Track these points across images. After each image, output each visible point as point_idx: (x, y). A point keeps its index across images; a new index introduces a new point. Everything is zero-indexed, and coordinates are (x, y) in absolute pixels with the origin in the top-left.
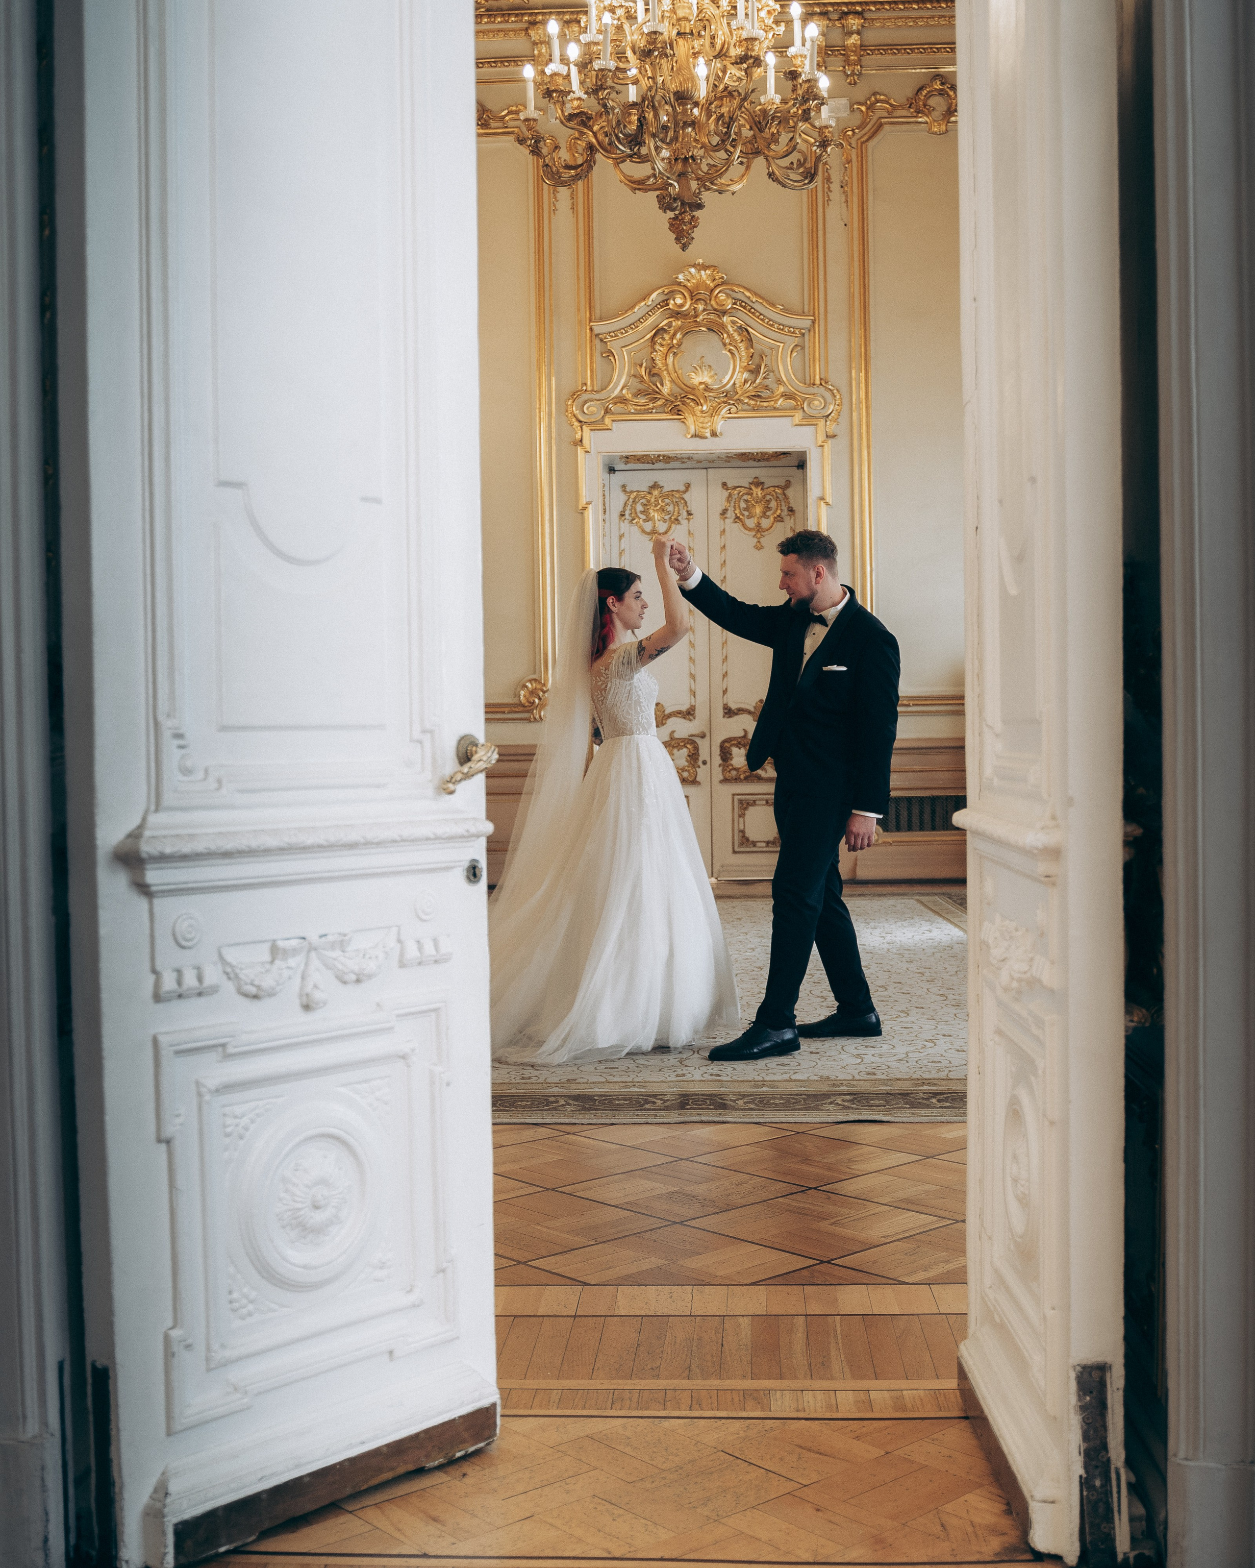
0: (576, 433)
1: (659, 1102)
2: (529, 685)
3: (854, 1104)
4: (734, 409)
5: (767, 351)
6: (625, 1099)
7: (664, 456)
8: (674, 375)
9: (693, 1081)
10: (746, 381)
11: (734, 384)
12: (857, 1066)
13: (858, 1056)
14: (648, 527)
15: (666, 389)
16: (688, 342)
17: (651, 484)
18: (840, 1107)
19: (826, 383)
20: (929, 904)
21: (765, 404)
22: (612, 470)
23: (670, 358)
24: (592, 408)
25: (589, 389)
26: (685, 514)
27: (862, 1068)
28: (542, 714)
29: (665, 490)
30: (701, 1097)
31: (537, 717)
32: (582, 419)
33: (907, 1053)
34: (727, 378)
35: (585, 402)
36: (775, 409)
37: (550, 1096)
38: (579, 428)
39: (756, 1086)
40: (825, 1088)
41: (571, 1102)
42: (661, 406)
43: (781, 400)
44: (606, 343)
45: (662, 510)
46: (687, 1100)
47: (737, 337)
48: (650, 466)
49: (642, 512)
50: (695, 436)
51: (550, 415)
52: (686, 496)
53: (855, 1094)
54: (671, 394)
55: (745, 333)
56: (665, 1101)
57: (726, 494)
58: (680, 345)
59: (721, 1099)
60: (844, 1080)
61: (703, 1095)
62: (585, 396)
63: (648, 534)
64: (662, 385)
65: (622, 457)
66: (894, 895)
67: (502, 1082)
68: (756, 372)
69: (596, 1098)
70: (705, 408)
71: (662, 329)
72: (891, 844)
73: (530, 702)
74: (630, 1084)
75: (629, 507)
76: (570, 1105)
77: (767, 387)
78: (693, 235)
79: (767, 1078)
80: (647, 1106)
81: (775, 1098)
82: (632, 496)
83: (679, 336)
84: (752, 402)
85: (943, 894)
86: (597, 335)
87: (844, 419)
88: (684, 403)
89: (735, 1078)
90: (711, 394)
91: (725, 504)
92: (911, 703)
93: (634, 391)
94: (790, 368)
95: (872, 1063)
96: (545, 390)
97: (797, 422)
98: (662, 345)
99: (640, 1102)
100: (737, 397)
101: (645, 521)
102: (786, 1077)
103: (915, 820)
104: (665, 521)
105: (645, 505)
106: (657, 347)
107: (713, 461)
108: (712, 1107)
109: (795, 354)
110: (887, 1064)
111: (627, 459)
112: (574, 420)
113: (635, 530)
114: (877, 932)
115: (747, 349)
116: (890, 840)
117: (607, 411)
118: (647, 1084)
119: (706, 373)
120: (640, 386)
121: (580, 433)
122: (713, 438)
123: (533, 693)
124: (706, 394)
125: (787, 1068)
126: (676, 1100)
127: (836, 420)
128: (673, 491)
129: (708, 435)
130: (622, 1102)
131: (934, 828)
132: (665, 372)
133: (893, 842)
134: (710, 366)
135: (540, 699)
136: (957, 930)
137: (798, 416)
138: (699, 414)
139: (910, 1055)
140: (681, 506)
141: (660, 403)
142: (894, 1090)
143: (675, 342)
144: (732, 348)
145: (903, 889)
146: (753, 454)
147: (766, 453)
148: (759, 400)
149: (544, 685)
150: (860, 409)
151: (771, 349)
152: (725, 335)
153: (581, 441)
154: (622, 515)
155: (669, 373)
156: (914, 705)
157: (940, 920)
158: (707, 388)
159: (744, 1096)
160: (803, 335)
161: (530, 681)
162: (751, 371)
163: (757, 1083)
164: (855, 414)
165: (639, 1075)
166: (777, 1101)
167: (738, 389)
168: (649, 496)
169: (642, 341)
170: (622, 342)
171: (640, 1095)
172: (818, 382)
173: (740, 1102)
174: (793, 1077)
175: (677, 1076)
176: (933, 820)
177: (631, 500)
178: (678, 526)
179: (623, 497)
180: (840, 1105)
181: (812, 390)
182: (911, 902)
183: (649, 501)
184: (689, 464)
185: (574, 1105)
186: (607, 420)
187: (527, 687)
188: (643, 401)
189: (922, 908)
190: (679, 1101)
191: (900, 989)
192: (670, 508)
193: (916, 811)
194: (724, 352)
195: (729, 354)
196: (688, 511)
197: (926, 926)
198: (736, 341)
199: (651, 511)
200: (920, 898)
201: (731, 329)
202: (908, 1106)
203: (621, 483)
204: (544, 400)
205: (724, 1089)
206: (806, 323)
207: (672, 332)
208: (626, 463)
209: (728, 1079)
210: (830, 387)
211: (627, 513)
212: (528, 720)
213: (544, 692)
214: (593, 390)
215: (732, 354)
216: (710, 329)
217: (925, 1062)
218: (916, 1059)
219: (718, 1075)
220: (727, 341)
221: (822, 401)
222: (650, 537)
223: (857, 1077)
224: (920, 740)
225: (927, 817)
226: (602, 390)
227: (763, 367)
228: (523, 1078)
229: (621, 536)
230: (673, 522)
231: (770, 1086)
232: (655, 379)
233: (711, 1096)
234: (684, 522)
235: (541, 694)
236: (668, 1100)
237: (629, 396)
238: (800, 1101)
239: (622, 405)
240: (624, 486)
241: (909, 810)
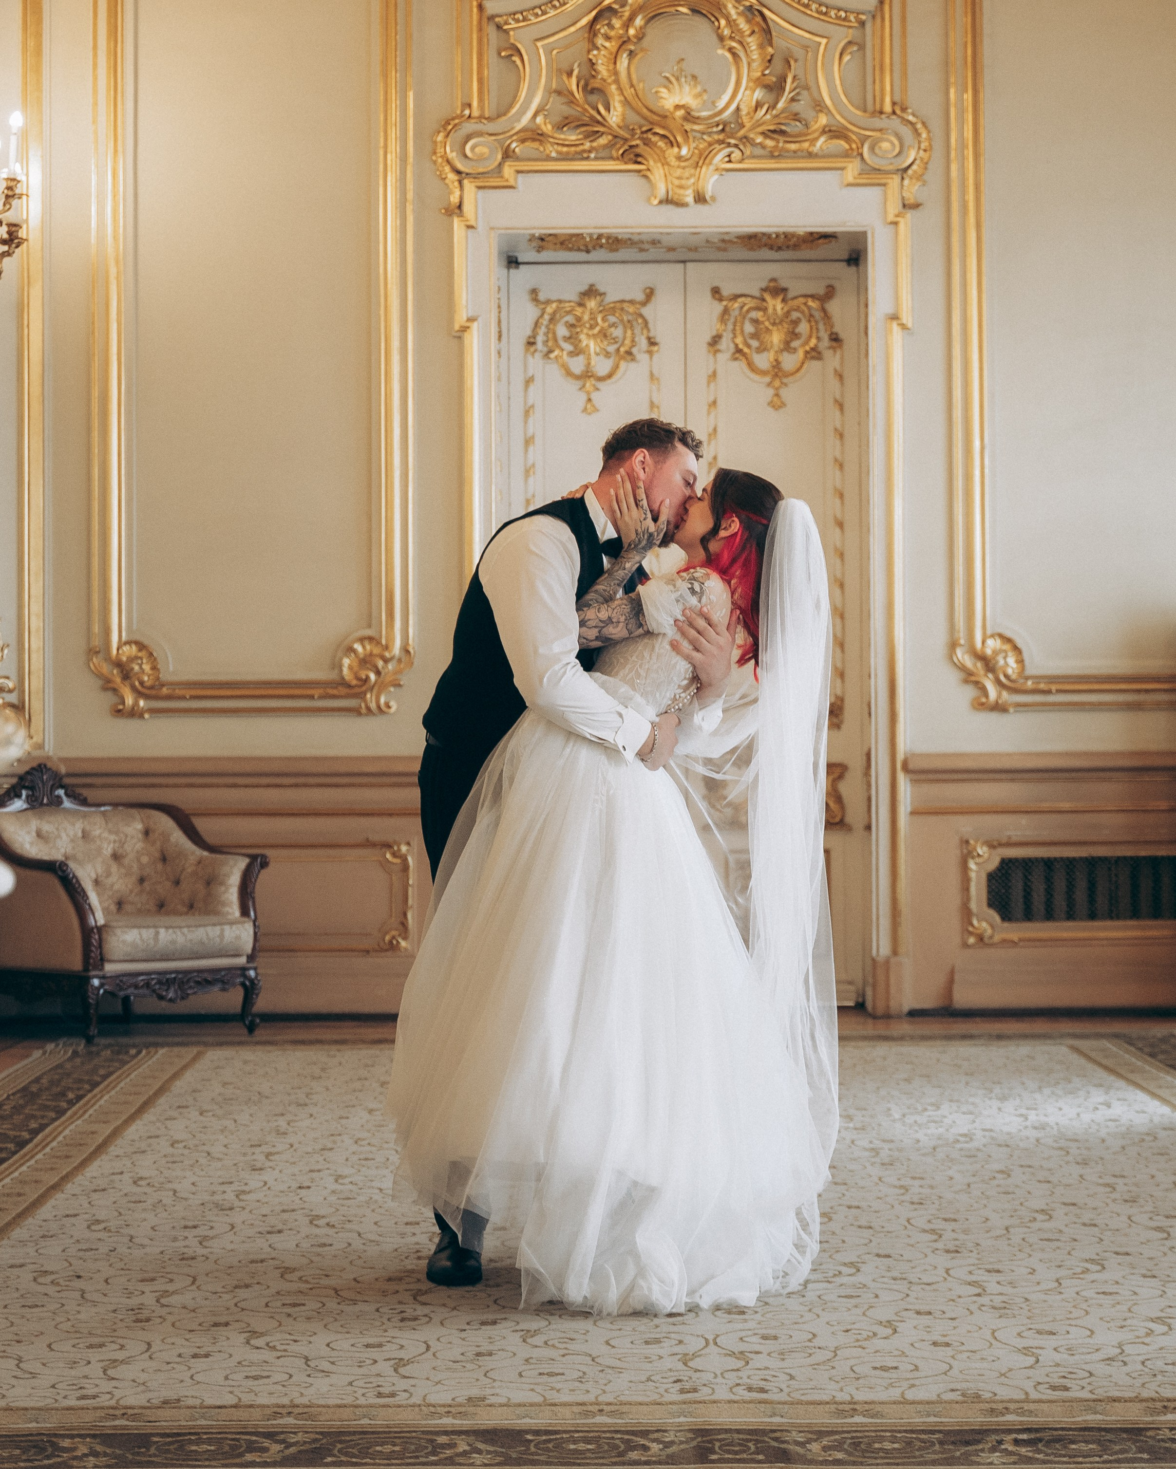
0: (451, 193)
1: (655, 1447)
2: (358, 647)
3: (1039, 1452)
4: (736, 155)
5: (798, 52)
6: (587, 1441)
7: (608, 238)
8: (629, 92)
9: (715, 1402)
10: (758, 105)
11: (738, 109)
12: (1031, 1372)
13: (1026, 1351)
14: (577, 365)
15: (614, 118)
16: (654, 32)
17: (584, 288)
18: (1014, 1458)
19: (904, 110)
20: (1093, 1054)
21: (793, 147)
22: (512, 262)
23: (623, 61)
24: (477, 148)
25: (476, 113)
26: (643, 343)
27: (1039, 1374)
28: (382, 700)
29: (611, 298)
30: (736, 1436)
31: (373, 706)
32: (460, 166)
33: (1120, 1346)
34: (726, 98)
35: (468, 138)
36: (810, 155)
37: (438, 1433)
38: (456, 184)
39: (840, 1413)
40: (975, 1418)
41: (481, 1446)
42: (605, 147)
43: (822, 139)
44: (506, 32)
45: (604, 334)
46: (709, 1442)
47: (743, 25)
48: (583, 256)
49: (567, 339)
50: (667, 201)
51: (403, 159)
52: (645, 311)
53: (1037, 1430)
54: (625, 127)
55: (759, 19)
56: (668, 1445)
57: (718, 307)
58: (640, 37)
59: (776, 1439)
60: (1011, 1401)
61: (738, 1431)
62: (469, 127)
63: (578, 378)
64: (608, 109)
65: (532, 238)
66: (1025, 1037)
67: (339, 1402)
68: (776, 88)
69: (529, 1437)
70: (684, 151)
71: (609, 8)
72: (1014, 944)
73: (358, 679)
74: (590, 1408)
75: (542, 330)
76: (479, 1452)
77: (796, 117)
79: (860, 1396)
80: (634, 1455)
81: (881, 1439)
82: (549, 310)
83: (639, 21)
84: (770, 143)
85: (1116, 1036)
86: (491, 18)
87: (935, 175)
88: (647, 143)
89: (797, 1396)
90: (696, 127)
91: (716, 327)
92: (1054, 688)
93: (557, 119)
94: (838, 82)
95: (1058, 1365)
96: (394, 115)
97: (850, 179)
98: (608, 38)
99: (618, 1447)
100: (742, 133)
101: (571, 354)
102: (894, 1394)
103: (1060, 901)
104: (607, 355)
105: (573, 326)
106: (600, 41)
107: (695, 249)
108: (761, 1457)
109: (846, 58)
110: (1087, 1367)
111: (542, 241)
112: (447, 169)
113: (553, 371)
114: (1009, 1106)
115: (761, 47)
116: (1014, 937)
117: (508, 154)
118: (625, 1409)
119: (687, 88)
120: (567, 110)
121: (457, 193)
122: (700, 207)
123: (365, 662)
124: (688, 127)
125: (893, 1374)
126: (686, 1442)
127: (919, 177)
128: (623, 301)
129: (690, 199)
130: (581, 1446)
131: (1092, 916)
132: (613, 87)
133: (1020, 940)
134: (694, 77)
135: (378, 673)
136: (1156, 1103)
137: (852, 169)
138: (673, 162)
139: (1128, 1349)
140: (637, 330)
141: (603, 141)
142: (1112, 1422)
143: (632, 32)
144: (734, 44)
145: (1040, 1026)
146: (769, 236)
147: (793, 235)
148: (782, 139)
149: (387, 648)
150: (963, 159)
151: (806, 48)
152: (723, 22)
153: (460, 207)
154: (531, 343)
155: (620, 89)
156: (1059, 691)
157: (1121, 1083)
158: (689, 117)
159: (820, 1434)
160: (862, 24)
161: (361, 640)
162: (768, 87)
163: (841, 1407)
164: (954, 167)
165: (607, 1388)
166: (888, 1445)
167: (745, 120)
168: (579, 311)
169: (572, 29)
170: (535, 32)
171: (617, 1432)
172: (888, 108)
173: (815, 1447)
174: (910, 1395)
175: (682, 1391)
176: (1092, 900)
177: (547, 317)
178: (632, 365)
179: (531, 312)
180: (1011, 1453)
181: (877, 122)
182: (1060, 1050)
183: (579, 319)
184: (653, 253)
185: (489, 1452)
186: (508, 171)
187: (354, 651)
188: (572, 137)
189: (1083, 1061)
190: (694, 1443)
191: (1078, 1216)
192: (618, 332)
193: (1060, 884)
194: (720, 52)
195: (728, 55)
196: (649, 339)
197: (1098, 1096)
198: (741, 31)
199: (583, 337)
200: (1077, 1043)
201: (733, 12)
202: (1145, 1456)
203: (529, 287)
204: (393, 134)
205: (777, 1420)
206: (868, 2)
207: (627, 14)
208: (540, 249)
209: (783, 1397)
210: (911, 118)
211: (540, 339)
212: (357, 712)
213: (386, 661)
214: (481, 117)
215: (735, 55)
216: (695, 11)
217: (1160, 1364)
218: (1141, 1358)
219: (762, 1390)
220: (727, 32)
221: (896, 142)
222: (579, 383)
223: (1034, 1395)
224: (1068, 754)
225: (1081, 896)
226: (499, 116)
227: (789, 80)
228: (380, 1395)
229: (529, 381)
230: (622, 358)
231: (866, 1413)
232: (593, 98)
233: (757, 1434)
234: (643, 358)
235: (380, 664)
236: (672, 1443)
237: (548, 129)
238: (933, 1444)
239: (536, 145)
240: (534, 292)
241: (1049, 880)
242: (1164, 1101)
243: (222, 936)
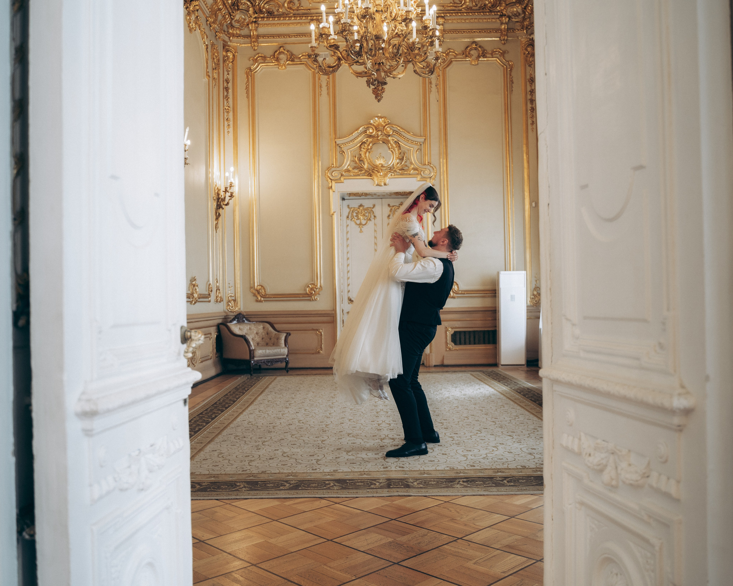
0: (329, 184)
1: (377, 484)
2: (310, 286)
3: (468, 484)
4: (393, 174)
5: (407, 151)
6: (361, 482)
7: (365, 193)
8: (369, 161)
9: (392, 471)
10: (398, 163)
11: (393, 164)
12: (465, 462)
13: (464, 456)
14: (358, 222)
15: (366, 166)
16: (374, 147)
17: (360, 205)
18: (463, 486)
19: (430, 164)
20: (475, 376)
21: (406, 172)
22: (343, 199)
23: (367, 154)
24: (335, 174)
25: (335, 166)
26: (373, 217)
27: (467, 462)
28: (316, 298)
29: (365, 207)
30: (397, 481)
31: (314, 299)
32: (331, 178)
33: (486, 454)
34: (390, 162)
35: (333, 172)
36: (410, 174)
37: (326, 480)
38: (331, 182)
39: (421, 474)
40: (453, 475)
41: (336, 484)
42: (364, 173)
43: (412, 171)
44: (341, 148)
45: (364, 215)
46: (390, 482)
47: (394, 145)
48: (359, 198)
49: (356, 216)
50: (378, 185)
51: (319, 177)
52: (373, 210)
53: (468, 478)
54: (368, 168)
55: (398, 144)
56: (380, 483)
57: (389, 209)
58: (371, 148)
59: (406, 481)
60: (461, 470)
61: (397, 479)
62: (333, 169)
63: (358, 225)
64: (364, 165)
65: (348, 194)
66: (460, 371)
67: (303, 472)
68: (402, 159)
69: (348, 481)
70: (381, 174)
71: (364, 142)
72: (457, 350)
73: (310, 293)
74: (362, 473)
75: (350, 214)
76: (336, 486)
77: (406, 166)
78: (383, 96)
79: (426, 469)
80: (372, 486)
81: (431, 481)
82: (352, 210)
83: (371, 145)
84: (400, 172)
85: (481, 371)
86: (338, 145)
87: (437, 178)
88: (373, 172)
89: (411, 469)
90: (384, 168)
91: (389, 213)
92: (465, 293)
93: (353, 167)
94: (416, 158)
95: (472, 460)
96: (317, 167)
97: (419, 180)
98: (364, 149)
99: (369, 484)
100: (394, 169)
101: (357, 219)
102: (434, 468)
103: (467, 340)
104: (365, 220)
105: (357, 213)
106: (362, 149)
107: (384, 196)
108: (403, 487)
109: (417, 152)
110: (478, 460)
111: (350, 194)
112: (328, 178)
113: (353, 223)
114: (458, 389)
115: (398, 150)
116: (457, 349)
117: (342, 175)
118: (370, 473)
119: (382, 160)
120: (355, 165)
121: (331, 184)
122: (385, 186)
123: (312, 289)
124: (382, 168)
125: (433, 463)
126: (385, 482)
127: (434, 179)
128: (368, 207)
129: (383, 184)
130: (360, 484)
131: (475, 344)
132: (365, 160)
133: (459, 349)
134: (383, 157)
135: (315, 292)
136: (490, 388)
137: (419, 177)
138: (379, 176)
139: (488, 455)
140: (371, 214)
141: (363, 172)
142: (485, 475)
143: (369, 147)
144: (392, 150)
145: (463, 369)
146: (401, 192)
147: (406, 192)
148: (403, 171)
149: (316, 286)
150: (444, 174)
151: (408, 150)
152: (390, 145)
153: (331, 187)
154: (348, 217)
155: (367, 160)
156: (467, 294)
157: (482, 383)
158: (382, 166)
159: (417, 480)
160: (421, 145)
161: (311, 284)
162: (400, 159)
163: (421, 472)
164: (442, 177)
165: (366, 467)
166: (433, 483)
167: (395, 167)
168: (358, 210)
169: (356, 147)
170: (348, 148)
171: (368, 480)
172: (427, 163)
173: (415, 483)
174: (438, 468)
175: (384, 468)
176: (474, 340)
177: (351, 211)
178: (370, 222)
179: (348, 210)
180: (462, 485)
181: (424, 167)
182: (468, 375)
183: (358, 212)
184: (375, 197)
185: (338, 486)
186: (342, 179)
187: (309, 287)
188: (356, 171)
189: (473, 378)
190: (387, 483)
191: (474, 418)
192: (367, 214)
193: (467, 337)
194: (389, 151)
195: (391, 152)
197: (477, 387)
198: (394, 147)
199: (359, 216)
200: (472, 373)
201: (392, 143)
202: (494, 485)
203: (347, 205)
204: (316, 171)
205: (406, 476)
206: (422, 140)
207: (368, 143)
208: (349, 196)
209: (407, 469)
210: (432, 166)
211: (350, 216)
212: (310, 300)
213: (316, 289)
214: (336, 167)
215: (392, 152)
216: (383, 142)
217: (496, 459)
218: (491, 458)
219: (403, 467)
220: (390, 147)
221: (429, 171)
222: (359, 226)
223: (467, 468)
224: (469, 308)
225: (472, 339)
226: (340, 167)
227: (405, 158)
228: (313, 470)
229: (348, 226)
230: (368, 220)
231: (427, 474)
232: (361, 162)
233: (402, 480)
234: (373, 220)
235: (315, 289)
236: (382, 482)
237: (351, 169)
238: (443, 482)
239: (348, 173)
240: (348, 206)
241: (465, 336)
242: (493, 388)
243: (280, 351)
